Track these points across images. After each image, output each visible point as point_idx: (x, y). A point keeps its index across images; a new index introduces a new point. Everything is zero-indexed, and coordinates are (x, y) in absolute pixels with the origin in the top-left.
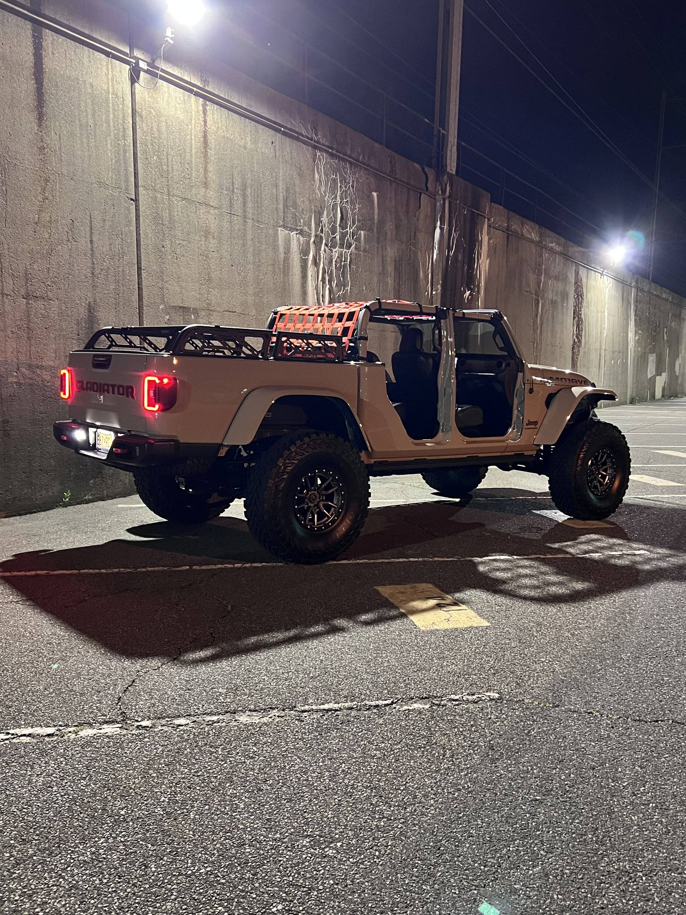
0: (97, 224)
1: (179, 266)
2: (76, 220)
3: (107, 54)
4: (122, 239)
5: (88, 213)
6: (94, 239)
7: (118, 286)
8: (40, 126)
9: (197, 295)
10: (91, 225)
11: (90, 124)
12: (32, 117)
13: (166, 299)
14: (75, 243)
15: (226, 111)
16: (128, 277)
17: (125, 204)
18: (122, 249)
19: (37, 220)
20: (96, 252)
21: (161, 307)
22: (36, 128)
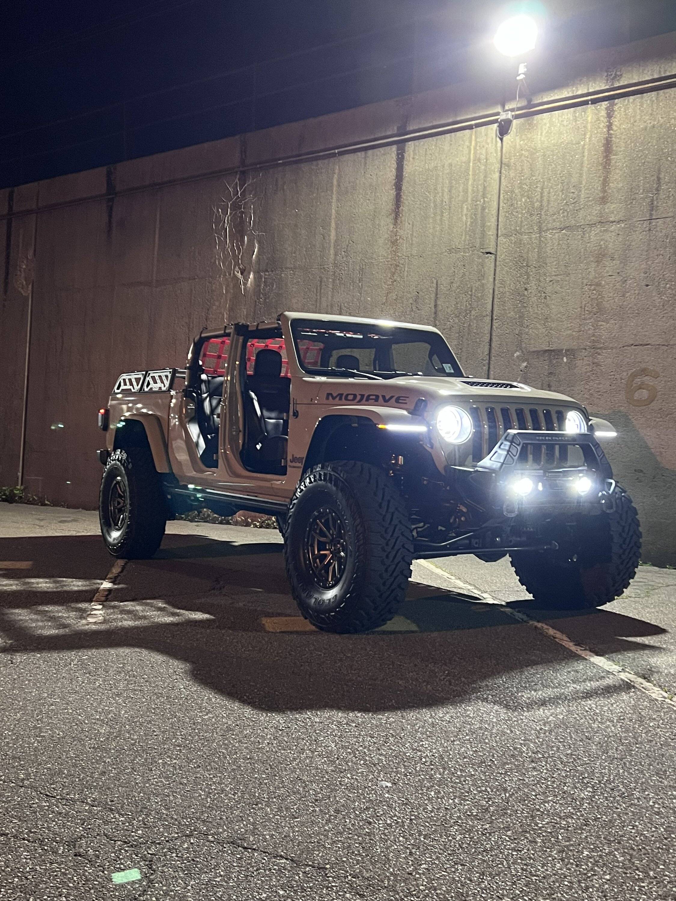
0: (443, 288)
1: (547, 306)
2: (422, 291)
3: (470, 127)
4: (471, 295)
5: (435, 281)
6: (439, 303)
7: (462, 341)
8: (395, 223)
9: (574, 333)
10: (437, 292)
11: (445, 200)
12: (390, 220)
13: (524, 345)
14: (418, 311)
15: (654, 94)
16: (475, 331)
17: (478, 260)
18: (470, 304)
19: (384, 301)
20: (440, 314)
21: (517, 354)
22: (392, 226)
